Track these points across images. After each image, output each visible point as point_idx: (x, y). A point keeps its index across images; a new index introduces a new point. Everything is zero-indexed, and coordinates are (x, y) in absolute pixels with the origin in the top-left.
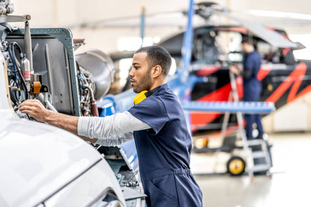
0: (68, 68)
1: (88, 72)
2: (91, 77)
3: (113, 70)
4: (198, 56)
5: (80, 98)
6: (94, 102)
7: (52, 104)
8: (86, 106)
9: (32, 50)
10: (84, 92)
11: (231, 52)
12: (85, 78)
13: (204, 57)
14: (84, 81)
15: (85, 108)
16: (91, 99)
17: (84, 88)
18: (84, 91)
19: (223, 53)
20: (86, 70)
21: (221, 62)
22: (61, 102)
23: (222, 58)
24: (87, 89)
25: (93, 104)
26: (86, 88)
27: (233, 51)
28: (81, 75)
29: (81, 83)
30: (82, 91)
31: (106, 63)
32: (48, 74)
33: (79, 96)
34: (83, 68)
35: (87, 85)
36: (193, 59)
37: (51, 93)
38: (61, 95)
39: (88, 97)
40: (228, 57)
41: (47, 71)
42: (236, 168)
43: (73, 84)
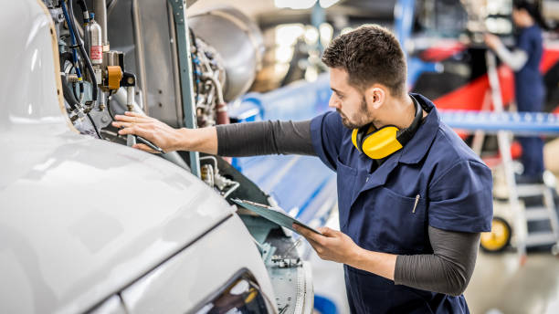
0: (173, 41)
1: (211, 50)
2: (218, 59)
3: (260, 46)
4: (427, 23)
5: (196, 98)
6: (221, 106)
7: (143, 110)
8: (208, 114)
9: (107, 7)
10: (204, 87)
11: (491, 16)
12: (207, 61)
13: (437, 23)
14: (204, 66)
15: (205, 118)
16: (217, 101)
17: (204, 80)
18: (202, 84)
19: (475, 18)
20: (208, 44)
21: (470, 34)
22: (160, 105)
23: (473, 26)
24: (209, 82)
25: (220, 110)
26: (208, 79)
27: (494, 13)
28: (199, 54)
29: (198, 70)
30: (200, 84)
31: (246, 32)
32: (136, 51)
33: (193, 95)
34: (203, 41)
35: (210, 74)
36: (417, 28)
37: (141, 88)
38: (160, 92)
39: (211, 97)
40: (484, 25)
41: (133, 47)
43: (182, 71)
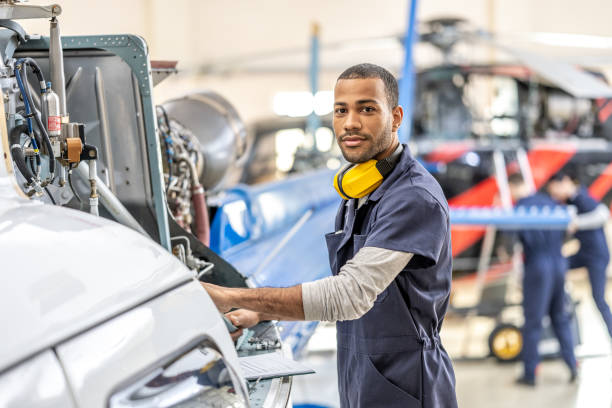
0: (140, 114)
1: (187, 133)
2: (195, 143)
3: (241, 131)
5: (168, 183)
6: (197, 188)
7: (110, 188)
8: (183, 197)
10: (178, 169)
11: (496, 117)
12: (180, 142)
13: (441, 126)
14: (179, 147)
15: (180, 200)
16: (192, 188)
17: (177, 161)
18: (173, 164)
19: (480, 120)
20: (184, 127)
21: (475, 137)
22: (128, 183)
23: (479, 128)
24: (183, 164)
25: (196, 192)
26: (183, 160)
27: (499, 113)
28: (172, 134)
29: (171, 151)
30: (174, 166)
31: (226, 116)
32: (101, 126)
33: (162, 176)
34: (178, 122)
35: (184, 155)
36: (419, 130)
37: (106, 165)
38: (127, 169)
39: (186, 184)
40: (490, 128)
42: (508, 346)
43: (150, 146)
